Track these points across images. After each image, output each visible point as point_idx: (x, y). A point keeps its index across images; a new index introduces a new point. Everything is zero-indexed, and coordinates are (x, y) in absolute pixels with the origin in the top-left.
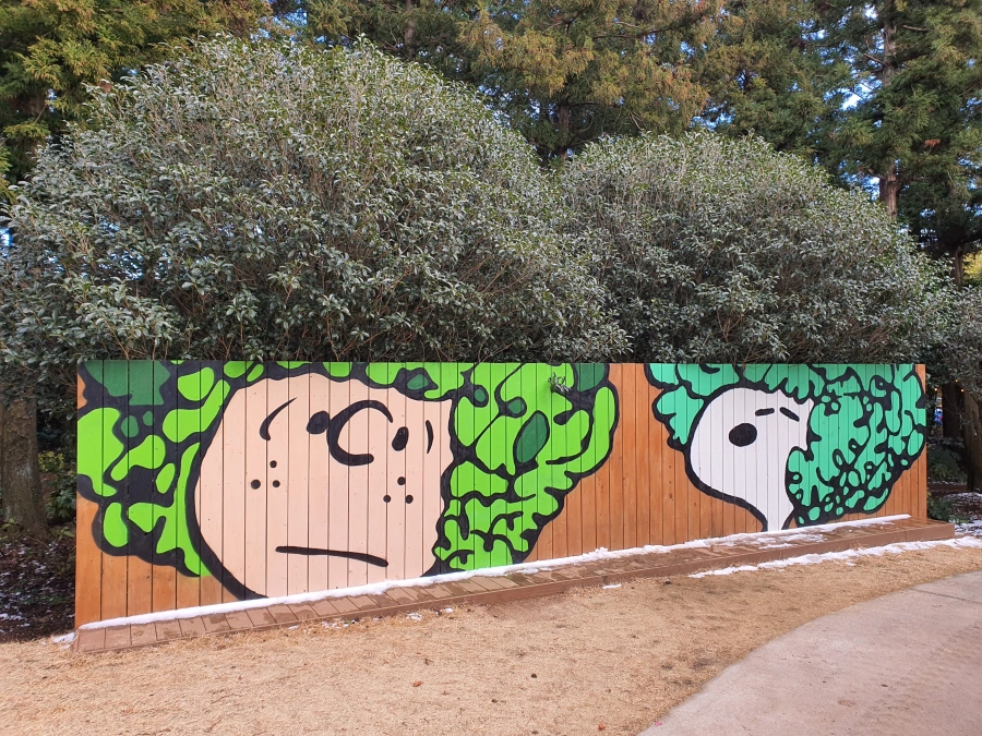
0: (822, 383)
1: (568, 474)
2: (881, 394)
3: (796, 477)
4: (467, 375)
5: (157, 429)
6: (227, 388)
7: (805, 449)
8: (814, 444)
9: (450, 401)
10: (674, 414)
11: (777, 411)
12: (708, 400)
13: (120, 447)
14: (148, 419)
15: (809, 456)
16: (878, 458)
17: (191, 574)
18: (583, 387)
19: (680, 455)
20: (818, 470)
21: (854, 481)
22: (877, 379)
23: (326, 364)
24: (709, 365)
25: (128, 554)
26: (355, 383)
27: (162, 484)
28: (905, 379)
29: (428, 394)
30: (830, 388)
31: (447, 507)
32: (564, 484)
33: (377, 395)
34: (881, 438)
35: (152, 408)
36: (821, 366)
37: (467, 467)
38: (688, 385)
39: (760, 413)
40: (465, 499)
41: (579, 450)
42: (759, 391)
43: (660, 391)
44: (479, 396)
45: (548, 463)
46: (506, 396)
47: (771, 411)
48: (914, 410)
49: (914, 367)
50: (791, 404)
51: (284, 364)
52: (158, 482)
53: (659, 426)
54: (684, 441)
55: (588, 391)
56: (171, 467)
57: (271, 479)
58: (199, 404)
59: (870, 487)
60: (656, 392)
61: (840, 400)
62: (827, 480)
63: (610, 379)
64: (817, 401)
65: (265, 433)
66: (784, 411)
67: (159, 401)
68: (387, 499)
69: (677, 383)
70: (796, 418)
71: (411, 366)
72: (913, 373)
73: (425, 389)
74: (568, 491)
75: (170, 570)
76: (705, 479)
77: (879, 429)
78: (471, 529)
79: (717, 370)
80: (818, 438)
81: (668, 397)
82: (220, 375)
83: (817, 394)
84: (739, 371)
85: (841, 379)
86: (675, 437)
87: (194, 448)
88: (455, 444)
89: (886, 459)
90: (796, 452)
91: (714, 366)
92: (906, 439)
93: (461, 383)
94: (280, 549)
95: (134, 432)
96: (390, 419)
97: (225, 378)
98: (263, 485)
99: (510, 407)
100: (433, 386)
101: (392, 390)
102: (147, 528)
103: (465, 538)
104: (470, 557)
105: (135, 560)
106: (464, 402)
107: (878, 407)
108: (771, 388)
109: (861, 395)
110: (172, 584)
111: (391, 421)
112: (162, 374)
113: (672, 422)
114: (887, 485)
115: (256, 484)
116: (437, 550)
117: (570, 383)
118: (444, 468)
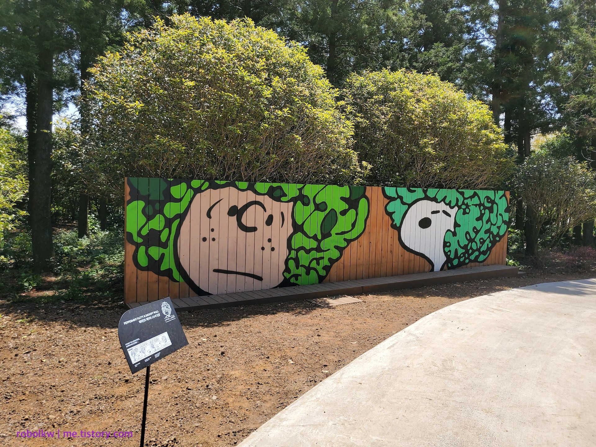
0: (462, 199)
1: (345, 240)
2: (489, 205)
3: (448, 244)
4: (300, 190)
6: (193, 193)
7: (453, 230)
8: (457, 228)
9: (292, 203)
10: (394, 212)
11: (441, 212)
12: (410, 205)
13: (144, 220)
14: (157, 206)
15: (454, 234)
16: (485, 236)
17: (175, 281)
18: (353, 198)
19: (396, 232)
20: (458, 241)
21: (474, 247)
22: (488, 198)
23: (237, 183)
24: (411, 188)
25: (148, 270)
26: (250, 192)
27: (163, 238)
28: (500, 198)
29: (283, 199)
30: (466, 201)
31: (290, 254)
32: (343, 244)
33: (259, 198)
34: (487, 226)
35: (159, 201)
36: (462, 190)
37: (299, 234)
38: (401, 198)
39: (433, 212)
40: (298, 250)
41: (351, 228)
42: (433, 202)
43: (388, 201)
44: (306, 200)
45: (337, 234)
46: (318, 201)
47: (438, 212)
48: (503, 214)
49: (505, 192)
50: (447, 209)
51: (218, 182)
52: (161, 236)
53: (387, 217)
54: (398, 225)
55: (356, 199)
56: (167, 230)
57: (212, 237)
58: (180, 200)
59: (481, 250)
60: (387, 201)
61: (470, 207)
62: (462, 246)
63: (366, 194)
64: (460, 208)
65: (209, 215)
66: (444, 212)
67: (162, 198)
68: (263, 249)
69: (396, 197)
70: (449, 215)
71: (275, 185)
72: (504, 195)
73: (281, 196)
74: (344, 248)
75: (166, 278)
76: (407, 244)
77: (487, 222)
78: (300, 264)
79: (415, 191)
80: (459, 226)
81: (392, 203)
82: (189, 187)
83: (460, 204)
84: (425, 192)
85: (471, 197)
86: (394, 223)
87: (178, 221)
88: (294, 224)
89: (489, 237)
90: (449, 232)
91: (413, 189)
92: (499, 228)
93: (298, 194)
94: (215, 271)
95: (151, 213)
96: (265, 210)
97: (191, 188)
98: (208, 240)
99: (320, 206)
100: (285, 195)
101: (266, 196)
102: (156, 258)
103: (297, 268)
104: (299, 277)
105: (151, 273)
106: (299, 203)
107: (487, 211)
108: (439, 201)
109: (480, 205)
110: (167, 286)
111: (266, 211)
112: (164, 186)
113: (393, 216)
114: (489, 249)
115: (204, 239)
116: (285, 274)
117: (348, 196)
118: (289, 235)
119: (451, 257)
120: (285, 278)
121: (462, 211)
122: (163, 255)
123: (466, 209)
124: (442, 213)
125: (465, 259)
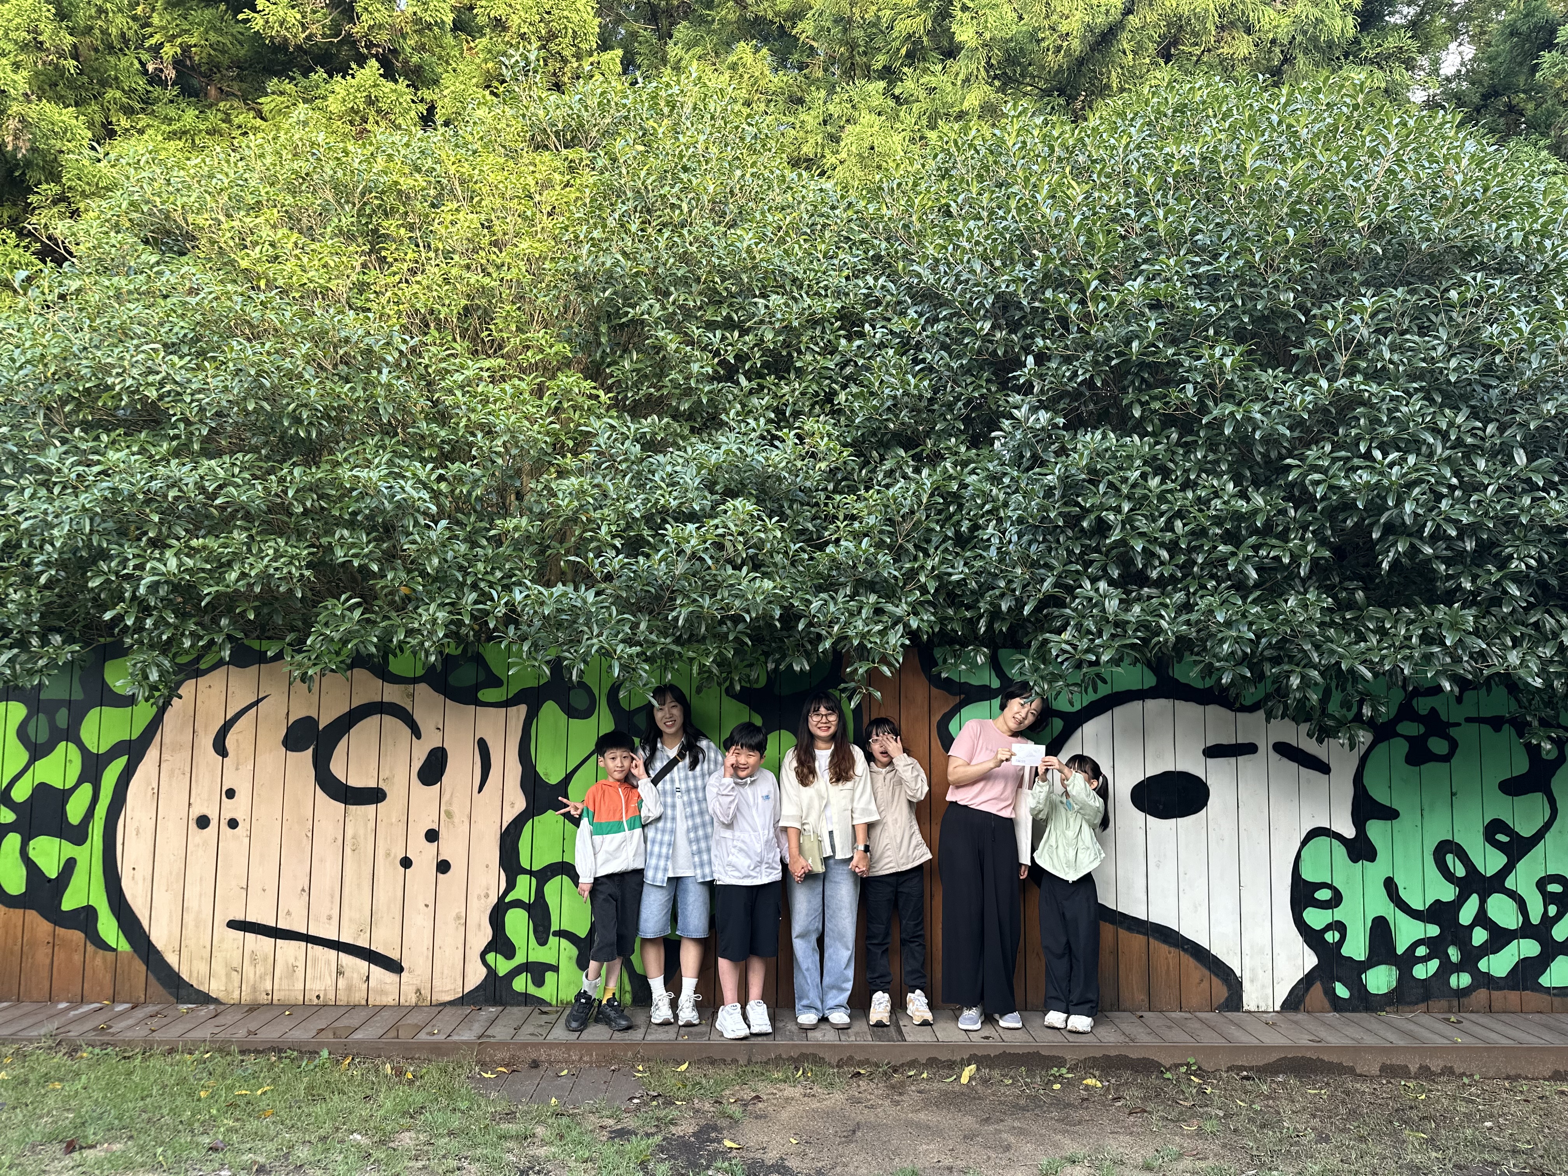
0: (1399, 695)
3: (1324, 895)
5: (72, 735)
7: (1349, 832)
8: (1376, 830)
9: (523, 709)
11: (1266, 749)
12: (1074, 721)
13: (24, 756)
14: (62, 718)
15: (1360, 850)
17: (102, 945)
18: (785, 690)
20: (1390, 885)
21: (1505, 916)
25: (25, 907)
26: (362, 674)
27: (75, 811)
29: (486, 695)
30: (1425, 706)
31: (511, 885)
33: (397, 694)
35: (69, 705)
37: (551, 818)
40: (543, 875)
42: (1214, 708)
43: (956, 700)
44: (578, 700)
46: (627, 702)
47: (1246, 749)
50: (1306, 737)
52: (69, 808)
55: (797, 694)
56: (86, 789)
57: (227, 816)
58: (129, 700)
60: (945, 700)
61: (1453, 732)
64: (1382, 732)
65: (220, 748)
66: (1284, 750)
67: (78, 695)
68: (406, 863)
69: (998, 685)
70: (1320, 767)
73: (478, 687)
78: (555, 927)
80: (1390, 814)
83: (1383, 715)
87: (122, 762)
88: (530, 779)
90: (1323, 841)
93: (546, 679)
94: (234, 925)
95: (43, 737)
96: (416, 732)
98: (214, 823)
99: (636, 720)
100: (496, 682)
101: (422, 689)
102: (51, 871)
103: (542, 941)
104: (549, 976)
105: (32, 916)
106: (550, 710)
108: (1245, 701)
110: (77, 958)
111: (419, 737)
115: (203, 822)
116: (490, 957)
118: (508, 818)
119: (1345, 951)
120: (491, 972)
121: (1400, 748)
122: (71, 864)
123: (1424, 738)
124: (1274, 756)
125: (1447, 968)
